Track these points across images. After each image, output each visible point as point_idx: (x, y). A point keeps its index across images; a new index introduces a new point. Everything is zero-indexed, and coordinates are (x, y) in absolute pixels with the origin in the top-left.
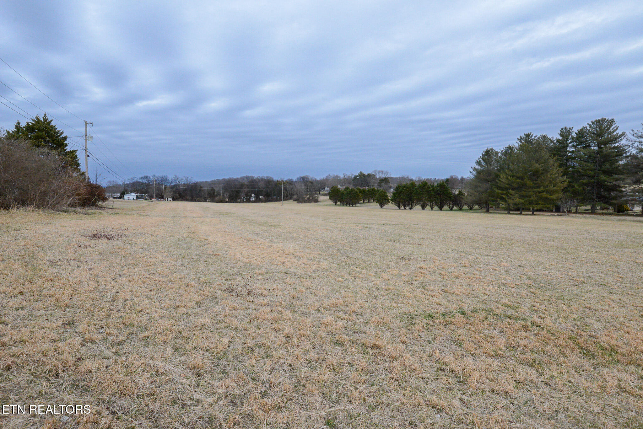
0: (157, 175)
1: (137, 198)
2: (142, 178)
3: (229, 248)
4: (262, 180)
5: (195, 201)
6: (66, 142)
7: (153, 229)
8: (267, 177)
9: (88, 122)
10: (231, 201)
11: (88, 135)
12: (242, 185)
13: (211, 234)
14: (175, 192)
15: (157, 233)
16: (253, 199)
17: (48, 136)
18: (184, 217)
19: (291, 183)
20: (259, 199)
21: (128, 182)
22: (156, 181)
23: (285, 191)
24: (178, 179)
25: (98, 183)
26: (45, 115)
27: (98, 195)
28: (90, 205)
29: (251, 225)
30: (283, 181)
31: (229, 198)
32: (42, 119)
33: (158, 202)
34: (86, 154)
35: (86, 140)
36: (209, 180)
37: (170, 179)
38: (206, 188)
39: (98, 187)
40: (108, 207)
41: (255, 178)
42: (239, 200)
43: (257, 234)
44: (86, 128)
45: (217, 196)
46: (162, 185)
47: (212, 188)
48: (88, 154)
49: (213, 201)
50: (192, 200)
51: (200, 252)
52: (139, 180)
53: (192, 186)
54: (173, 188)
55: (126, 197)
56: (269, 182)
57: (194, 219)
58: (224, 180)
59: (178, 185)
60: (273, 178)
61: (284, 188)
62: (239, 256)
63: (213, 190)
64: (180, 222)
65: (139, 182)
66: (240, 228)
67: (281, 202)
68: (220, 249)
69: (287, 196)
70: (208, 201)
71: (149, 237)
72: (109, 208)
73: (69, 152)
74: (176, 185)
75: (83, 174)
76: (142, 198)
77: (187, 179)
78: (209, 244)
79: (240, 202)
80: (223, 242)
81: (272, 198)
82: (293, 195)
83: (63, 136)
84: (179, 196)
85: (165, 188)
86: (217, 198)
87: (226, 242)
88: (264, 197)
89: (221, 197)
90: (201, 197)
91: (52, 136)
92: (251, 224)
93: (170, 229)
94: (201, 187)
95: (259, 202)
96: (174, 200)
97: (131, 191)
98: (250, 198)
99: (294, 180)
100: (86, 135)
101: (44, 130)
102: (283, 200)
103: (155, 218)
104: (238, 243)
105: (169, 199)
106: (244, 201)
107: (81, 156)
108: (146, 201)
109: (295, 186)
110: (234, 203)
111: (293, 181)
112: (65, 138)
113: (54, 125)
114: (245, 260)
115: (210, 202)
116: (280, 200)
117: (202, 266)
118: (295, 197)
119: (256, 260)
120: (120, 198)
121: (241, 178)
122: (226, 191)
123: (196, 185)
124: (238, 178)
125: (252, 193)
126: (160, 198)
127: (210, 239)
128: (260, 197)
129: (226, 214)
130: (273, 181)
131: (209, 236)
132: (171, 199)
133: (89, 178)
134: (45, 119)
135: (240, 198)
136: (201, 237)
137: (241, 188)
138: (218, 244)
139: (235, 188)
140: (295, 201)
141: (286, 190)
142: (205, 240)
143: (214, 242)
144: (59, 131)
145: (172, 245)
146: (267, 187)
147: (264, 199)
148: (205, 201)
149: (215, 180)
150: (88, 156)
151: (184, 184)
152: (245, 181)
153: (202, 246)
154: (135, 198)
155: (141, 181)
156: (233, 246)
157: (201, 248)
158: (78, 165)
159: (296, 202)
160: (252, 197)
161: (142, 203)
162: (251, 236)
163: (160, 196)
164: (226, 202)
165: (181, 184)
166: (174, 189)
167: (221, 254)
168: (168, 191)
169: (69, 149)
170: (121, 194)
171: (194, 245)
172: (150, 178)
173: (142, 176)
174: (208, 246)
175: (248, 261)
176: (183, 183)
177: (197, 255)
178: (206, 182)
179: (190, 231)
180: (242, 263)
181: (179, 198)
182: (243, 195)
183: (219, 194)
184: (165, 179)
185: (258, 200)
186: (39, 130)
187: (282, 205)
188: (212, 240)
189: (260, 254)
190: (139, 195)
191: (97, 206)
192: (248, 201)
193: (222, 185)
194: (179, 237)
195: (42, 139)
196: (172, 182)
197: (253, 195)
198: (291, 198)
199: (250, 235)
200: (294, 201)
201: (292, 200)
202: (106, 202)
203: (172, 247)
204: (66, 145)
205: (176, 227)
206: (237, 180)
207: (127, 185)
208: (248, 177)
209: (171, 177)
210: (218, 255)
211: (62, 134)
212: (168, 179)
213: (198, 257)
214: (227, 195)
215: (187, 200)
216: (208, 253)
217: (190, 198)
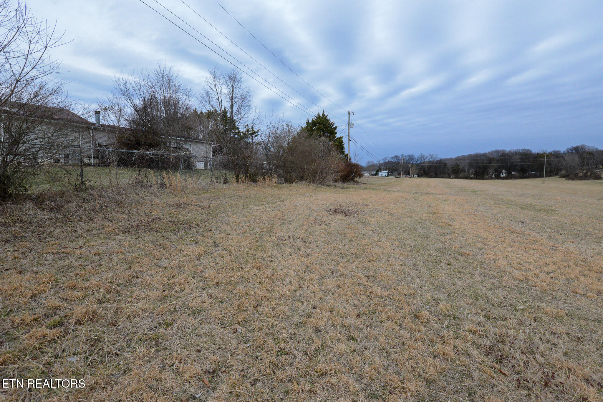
0: (405, 154)
1: (388, 175)
2: (392, 158)
3: (485, 244)
4: (516, 153)
5: (439, 178)
6: (336, 131)
7: (392, 206)
8: (523, 150)
9: (351, 112)
10: (477, 177)
11: (350, 123)
12: (490, 160)
13: (456, 217)
14: (420, 169)
15: (394, 211)
16: (504, 175)
17: (325, 128)
18: (427, 193)
19: (557, 155)
20: (512, 175)
21: (382, 162)
22: (404, 159)
23: (548, 166)
24: (423, 157)
25: (356, 162)
26: (324, 111)
27: (356, 172)
28: (350, 181)
29: (509, 207)
30: (546, 154)
31: (475, 174)
32: (321, 115)
33: (405, 179)
34: (349, 138)
35: (349, 127)
36: (454, 157)
37: (416, 157)
38: (450, 165)
39: (356, 166)
40: (363, 182)
41: (506, 152)
42: (487, 177)
43: (523, 222)
44: (349, 117)
45: (461, 172)
46: (409, 163)
47: (457, 164)
48: (350, 139)
49: (457, 177)
50: (436, 176)
51: (441, 245)
52: (391, 160)
53: (436, 163)
54: (419, 165)
55: (380, 174)
56: (525, 155)
57: (437, 196)
58: (470, 156)
59: (424, 163)
60: (531, 151)
61: (547, 161)
62: (502, 263)
63: (457, 166)
64: (421, 199)
65: (391, 161)
66: (496, 211)
67: (542, 179)
68: (470, 244)
69: (551, 171)
70: (451, 177)
71: (384, 216)
72: (363, 184)
73: (337, 138)
74: (421, 163)
75: (346, 155)
76: (392, 175)
77: (432, 157)
78: (454, 232)
79: (487, 179)
80: (473, 232)
81: (529, 174)
82: (560, 170)
83: (334, 126)
84: (424, 172)
85: (412, 166)
86: (461, 175)
87: (478, 233)
88: (519, 172)
89: (466, 174)
90: (444, 173)
91: (327, 127)
92: (508, 205)
93: (410, 206)
94: (445, 164)
95: (511, 178)
96: (419, 176)
97: (384, 170)
98: (500, 174)
99: (562, 152)
100: (349, 123)
101: (322, 123)
102: (545, 177)
103: (397, 194)
104: (496, 236)
105: (415, 176)
106: (492, 178)
107: (345, 140)
108: (395, 178)
109: (564, 159)
110: (480, 179)
111: (560, 153)
112: (336, 128)
113: (328, 119)
114: (516, 273)
115: (454, 178)
116: (541, 176)
117: (442, 275)
118: (563, 172)
119: (536, 276)
120: (375, 175)
121: (489, 153)
122: (472, 167)
123: (440, 162)
124: (486, 153)
125: (503, 169)
126: (406, 175)
127: (456, 225)
128: (513, 173)
129: (473, 192)
130: (531, 154)
131: (454, 220)
132: (417, 176)
133: (350, 159)
134: (323, 115)
135: (488, 174)
136: (444, 220)
137: (490, 163)
138: (467, 235)
139: (483, 163)
140: (564, 177)
141: (550, 165)
142: (449, 225)
143: (460, 230)
144: (332, 123)
145: (407, 228)
146: (523, 162)
147: (518, 175)
148: (449, 177)
149: (460, 156)
150: (350, 140)
151: (429, 162)
152: (495, 156)
153: (444, 235)
154: (387, 175)
155: (392, 160)
156: (489, 240)
157: (443, 239)
158: (343, 148)
159: (564, 179)
160: (502, 173)
161: (392, 179)
162: (513, 225)
163: (407, 173)
164: (472, 178)
165: (426, 162)
166: (420, 167)
167: (472, 253)
168: (414, 168)
169: (337, 136)
170: (376, 172)
171: (434, 233)
172: (399, 157)
173: (393, 156)
174: (453, 236)
175: (522, 278)
176: (428, 160)
177: (437, 250)
178: (451, 159)
179: (431, 211)
180: (511, 280)
181: (424, 175)
182: (491, 171)
183: (464, 170)
184: (411, 158)
185: (510, 176)
186: (319, 124)
187: (544, 182)
188: (457, 227)
189: (541, 264)
190: (390, 172)
191: (354, 181)
192: (498, 177)
193: (467, 161)
194: (417, 219)
195: (321, 130)
196: (418, 160)
197: (504, 171)
198: (556, 174)
199: (512, 223)
200: (561, 177)
201: (558, 177)
202: (362, 178)
203: (407, 232)
204: (336, 134)
205: (415, 205)
206: (484, 155)
207: (381, 164)
208: (498, 151)
209: (417, 155)
210: (468, 255)
211: (333, 125)
212: (414, 157)
213: (438, 254)
214: (472, 171)
215: (431, 177)
216: (453, 248)
217: (434, 175)
